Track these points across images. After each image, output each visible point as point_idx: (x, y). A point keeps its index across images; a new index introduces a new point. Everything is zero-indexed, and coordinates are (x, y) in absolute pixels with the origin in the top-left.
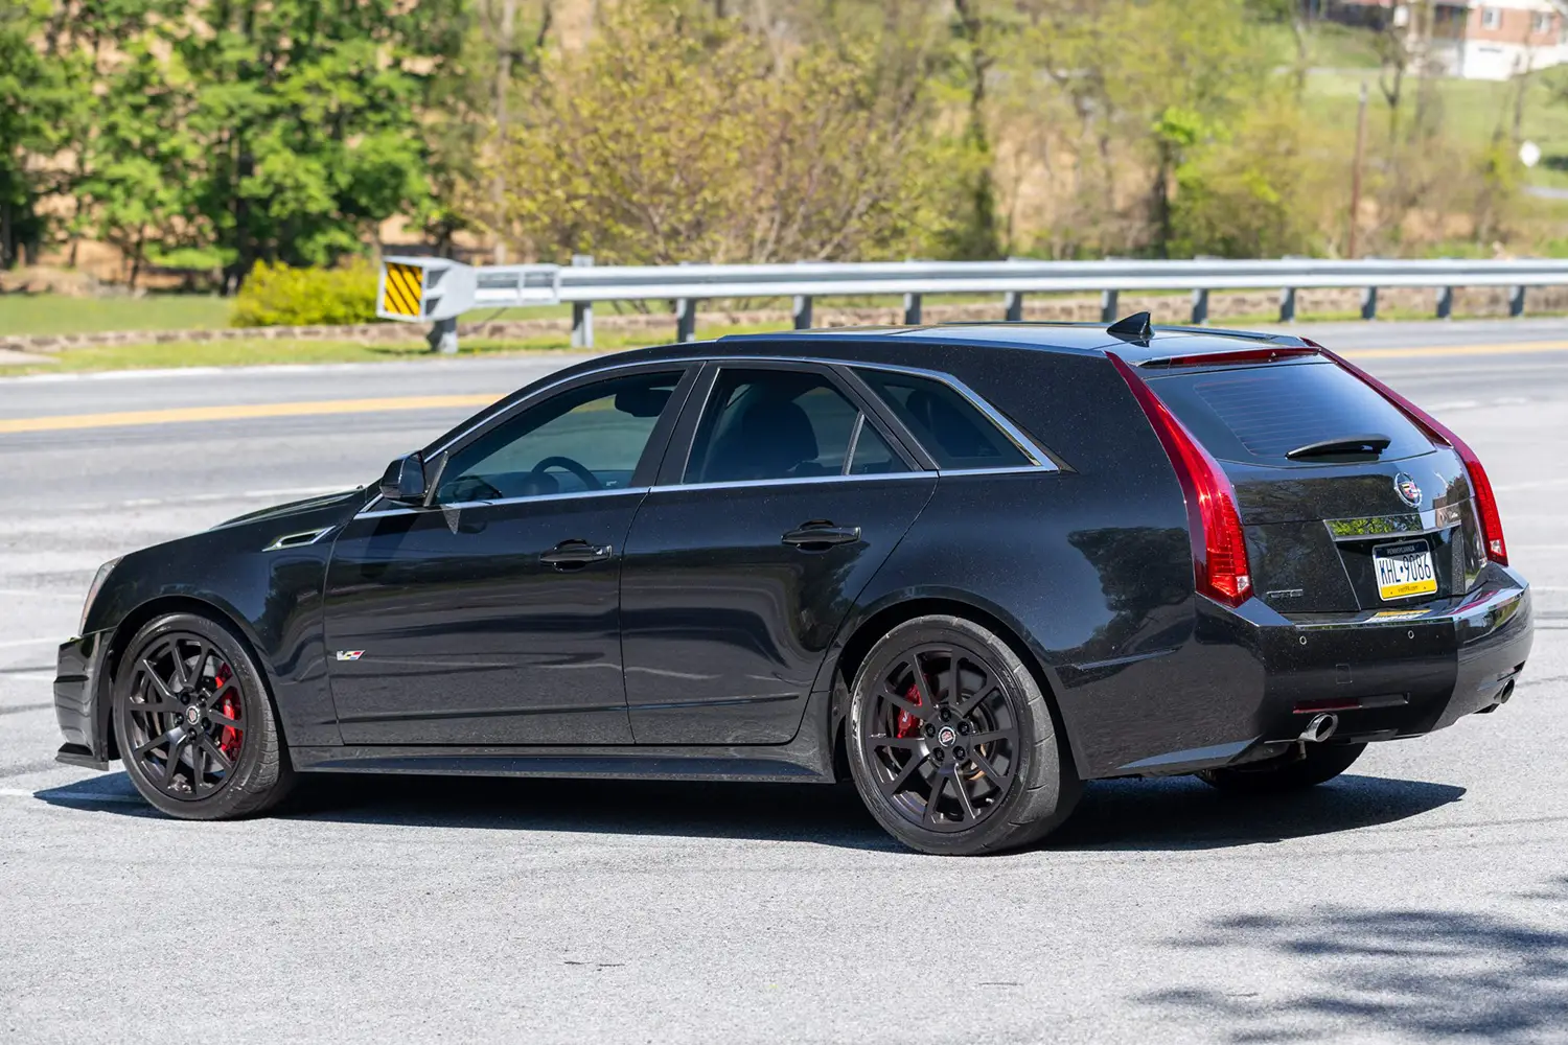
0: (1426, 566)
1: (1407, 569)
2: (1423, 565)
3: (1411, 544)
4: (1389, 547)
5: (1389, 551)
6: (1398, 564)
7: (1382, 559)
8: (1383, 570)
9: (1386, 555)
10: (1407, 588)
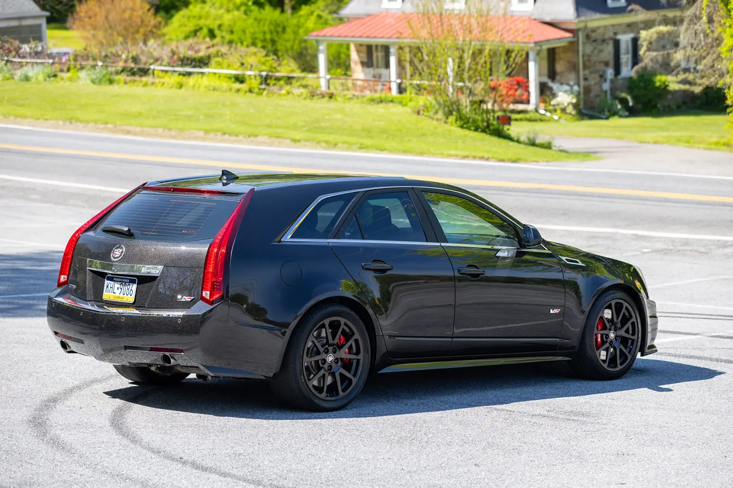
0: (131, 290)
1: (121, 289)
2: (130, 289)
3: (128, 279)
4: (115, 277)
5: (114, 279)
6: (117, 285)
7: (109, 282)
8: (107, 287)
9: (112, 280)
10: (119, 297)
